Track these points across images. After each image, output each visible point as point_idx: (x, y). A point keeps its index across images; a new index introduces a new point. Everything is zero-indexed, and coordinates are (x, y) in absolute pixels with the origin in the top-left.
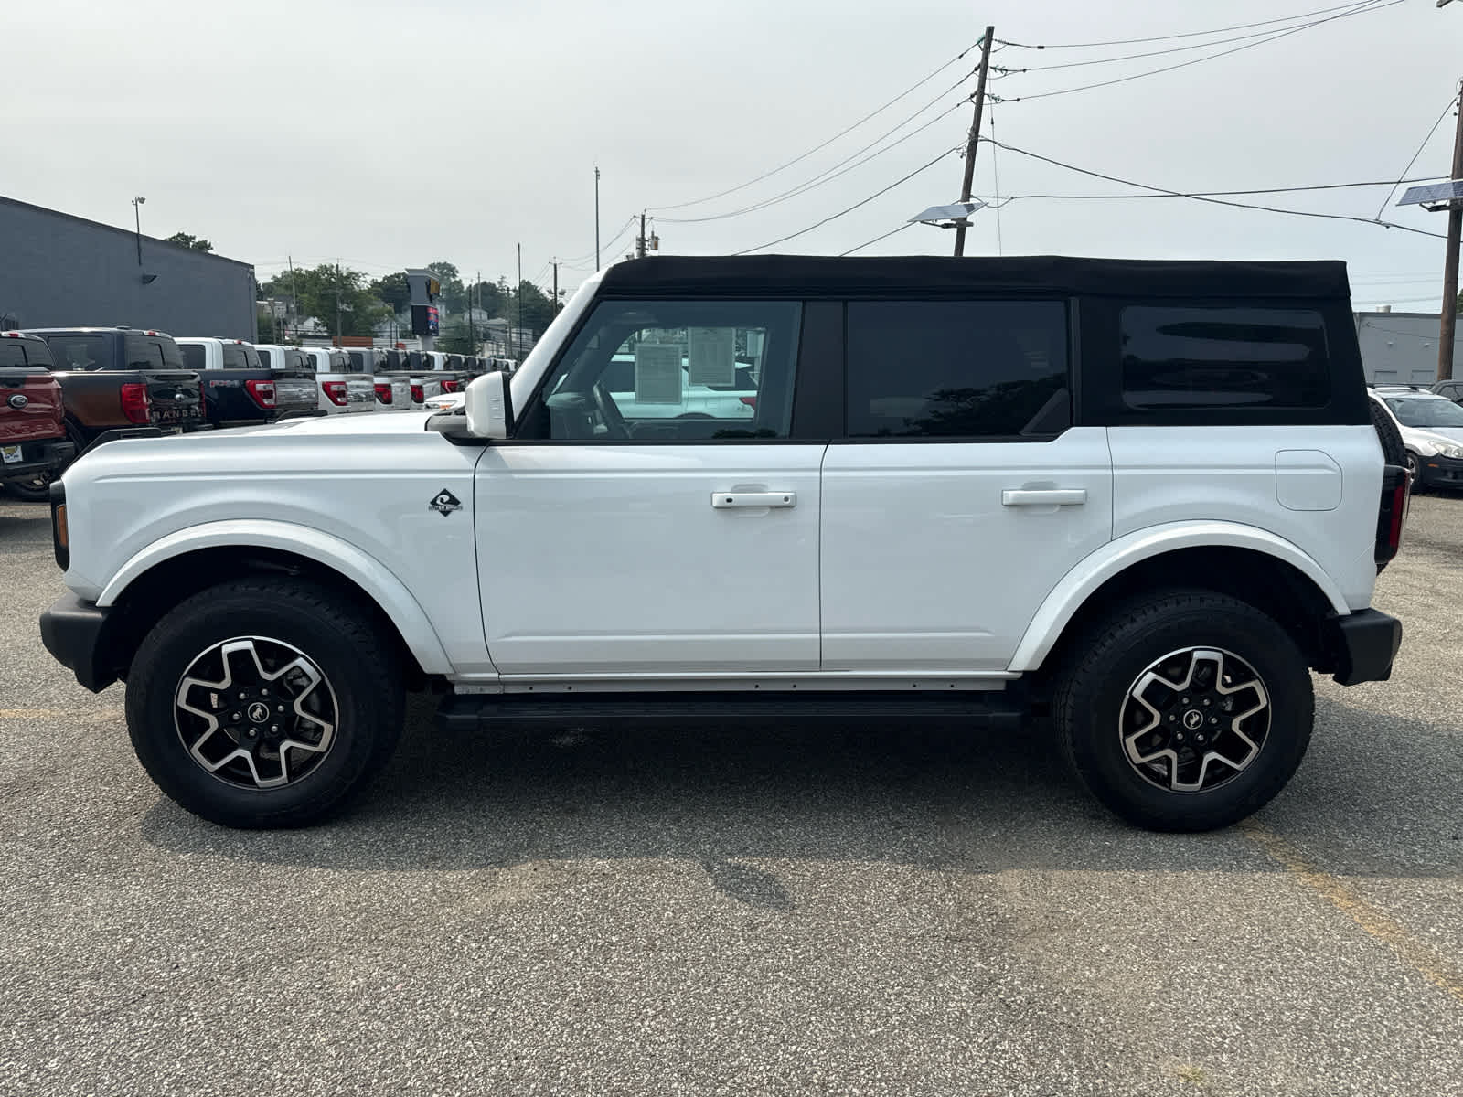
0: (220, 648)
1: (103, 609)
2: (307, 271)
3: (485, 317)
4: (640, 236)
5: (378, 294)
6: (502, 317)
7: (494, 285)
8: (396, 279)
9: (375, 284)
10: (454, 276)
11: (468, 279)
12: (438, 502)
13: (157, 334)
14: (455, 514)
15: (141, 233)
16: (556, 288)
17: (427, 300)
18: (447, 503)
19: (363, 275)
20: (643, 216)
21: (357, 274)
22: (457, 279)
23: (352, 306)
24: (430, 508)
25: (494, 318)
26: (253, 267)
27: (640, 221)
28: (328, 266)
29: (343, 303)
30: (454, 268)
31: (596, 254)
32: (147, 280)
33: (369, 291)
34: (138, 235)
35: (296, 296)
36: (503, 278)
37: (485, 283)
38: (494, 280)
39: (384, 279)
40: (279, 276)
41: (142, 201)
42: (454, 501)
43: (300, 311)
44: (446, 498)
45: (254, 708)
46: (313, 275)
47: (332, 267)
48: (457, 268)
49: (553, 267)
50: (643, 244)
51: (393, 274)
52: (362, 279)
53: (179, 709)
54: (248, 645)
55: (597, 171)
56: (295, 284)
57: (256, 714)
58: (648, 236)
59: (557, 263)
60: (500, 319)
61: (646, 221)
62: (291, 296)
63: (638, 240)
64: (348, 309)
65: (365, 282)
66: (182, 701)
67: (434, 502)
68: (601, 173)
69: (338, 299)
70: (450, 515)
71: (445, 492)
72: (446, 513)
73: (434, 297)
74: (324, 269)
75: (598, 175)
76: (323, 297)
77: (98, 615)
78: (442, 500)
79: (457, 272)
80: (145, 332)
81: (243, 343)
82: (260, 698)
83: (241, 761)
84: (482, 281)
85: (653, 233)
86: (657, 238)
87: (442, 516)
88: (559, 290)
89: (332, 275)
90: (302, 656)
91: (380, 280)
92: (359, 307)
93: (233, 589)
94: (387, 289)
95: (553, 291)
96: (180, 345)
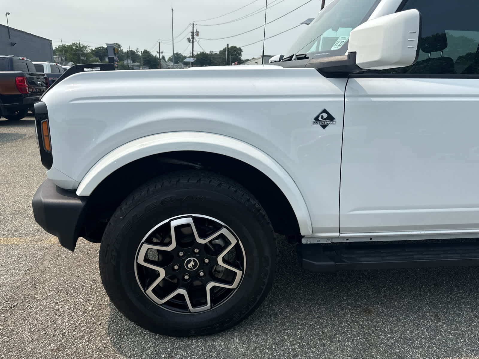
0: (169, 223)
1: (82, 198)
2: (67, 45)
3: (132, 62)
4: (192, 31)
5: (93, 54)
6: (137, 62)
7: (134, 51)
8: (100, 49)
9: (92, 50)
10: (120, 48)
11: (125, 49)
12: (320, 118)
13: (25, 59)
14: (330, 128)
15: (9, 26)
16: (160, 51)
17: (114, 55)
18: (326, 119)
19: (88, 46)
20: (193, 24)
21: (86, 46)
22: (121, 49)
23: (85, 58)
24: (314, 123)
25: (135, 63)
26: (51, 41)
27: (192, 26)
28: (75, 43)
29: (82, 57)
30: (120, 45)
31: (172, 40)
32: (13, 44)
33: (90, 53)
34: (8, 27)
35: (65, 54)
36: (137, 48)
37: (131, 51)
38: (134, 50)
39: (95, 49)
40: (57, 47)
41: (9, 14)
42: (331, 118)
43: (66, 60)
44: (325, 116)
45: (189, 262)
46: (71, 47)
47: (77, 43)
48: (121, 45)
49: (158, 43)
50: (193, 34)
51: (98, 47)
52: (88, 48)
53: (139, 265)
54: (189, 220)
55: (172, 9)
56: (64, 50)
57: (190, 265)
58: (195, 31)
59: (160, 42)
60: (137, 63)
61: (194, 26)
62: (63, 54)
63: (191, 32)
64: (84, 59)
65: (89, 49)
66: (141, 260)
67: (317, 119)
68: (173, 10)
69: (80, 55)
70: (327, 128)
71: (325, 111)
72: (324, 126)
73: (116, 54)
74: (74, 44)
75: (173, 11)
76: (74, 55)
77: (78, 202)
78: (322, 117)
79: (121, 46)
80: (20, 58)
81: (58, 64)
82: (193, 254)
83: (180, 297)
84: (131, 50)
85: (197, 30)
86: (198, 32)
87: (321, 128)
88: (161, 52)
89: (77, 47)
90: (225, 227)
91: (94, 49)
92: (88, 58)
93: (178, 181)
94: (97, 52)
95: (159, 52)
96: (34, 65)
